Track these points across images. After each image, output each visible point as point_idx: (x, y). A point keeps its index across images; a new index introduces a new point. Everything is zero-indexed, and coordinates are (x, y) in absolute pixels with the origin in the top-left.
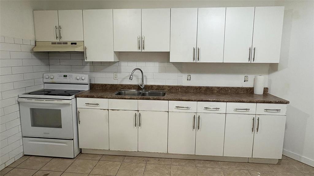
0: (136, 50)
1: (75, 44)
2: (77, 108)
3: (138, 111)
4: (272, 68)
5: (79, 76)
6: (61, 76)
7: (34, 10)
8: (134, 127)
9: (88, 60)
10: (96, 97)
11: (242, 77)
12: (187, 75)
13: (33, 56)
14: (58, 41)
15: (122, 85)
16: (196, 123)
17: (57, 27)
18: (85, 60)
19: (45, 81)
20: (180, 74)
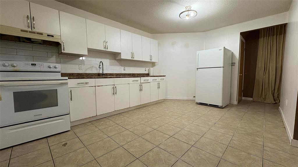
1: (53, 36)
3: (114, 85)
4: (153, 64)
5: (52, 65)
6: (28, 65)
8: (112, 96)
10: (86, 77)
11: (144, 69)
12: (124, 67)
14: (30, 30)
15: (86, 74)
16: (141, 88)
17: (29, 16)
20: (120, 67)
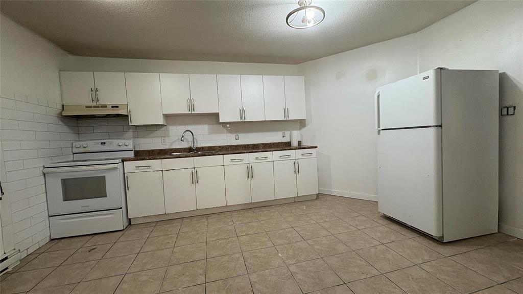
0: (186, 112)
1: (117, 107)
2: (124, 173)
3: (194, 168)
4: (301, 123)
5: (121, 142)
6: (97, 144)
7: (60, 71)
8: (191, 185)
9: (134, 123)
10: (148, 158)
11: (280, 134)
12: (235, 134)
13: (60, 121)
14: (95, 104)
15: (171, 149)
16: (250, 173)
17: (93, 89)
18: (130, 124)
19: (75, 150)
20: (229, 134)
